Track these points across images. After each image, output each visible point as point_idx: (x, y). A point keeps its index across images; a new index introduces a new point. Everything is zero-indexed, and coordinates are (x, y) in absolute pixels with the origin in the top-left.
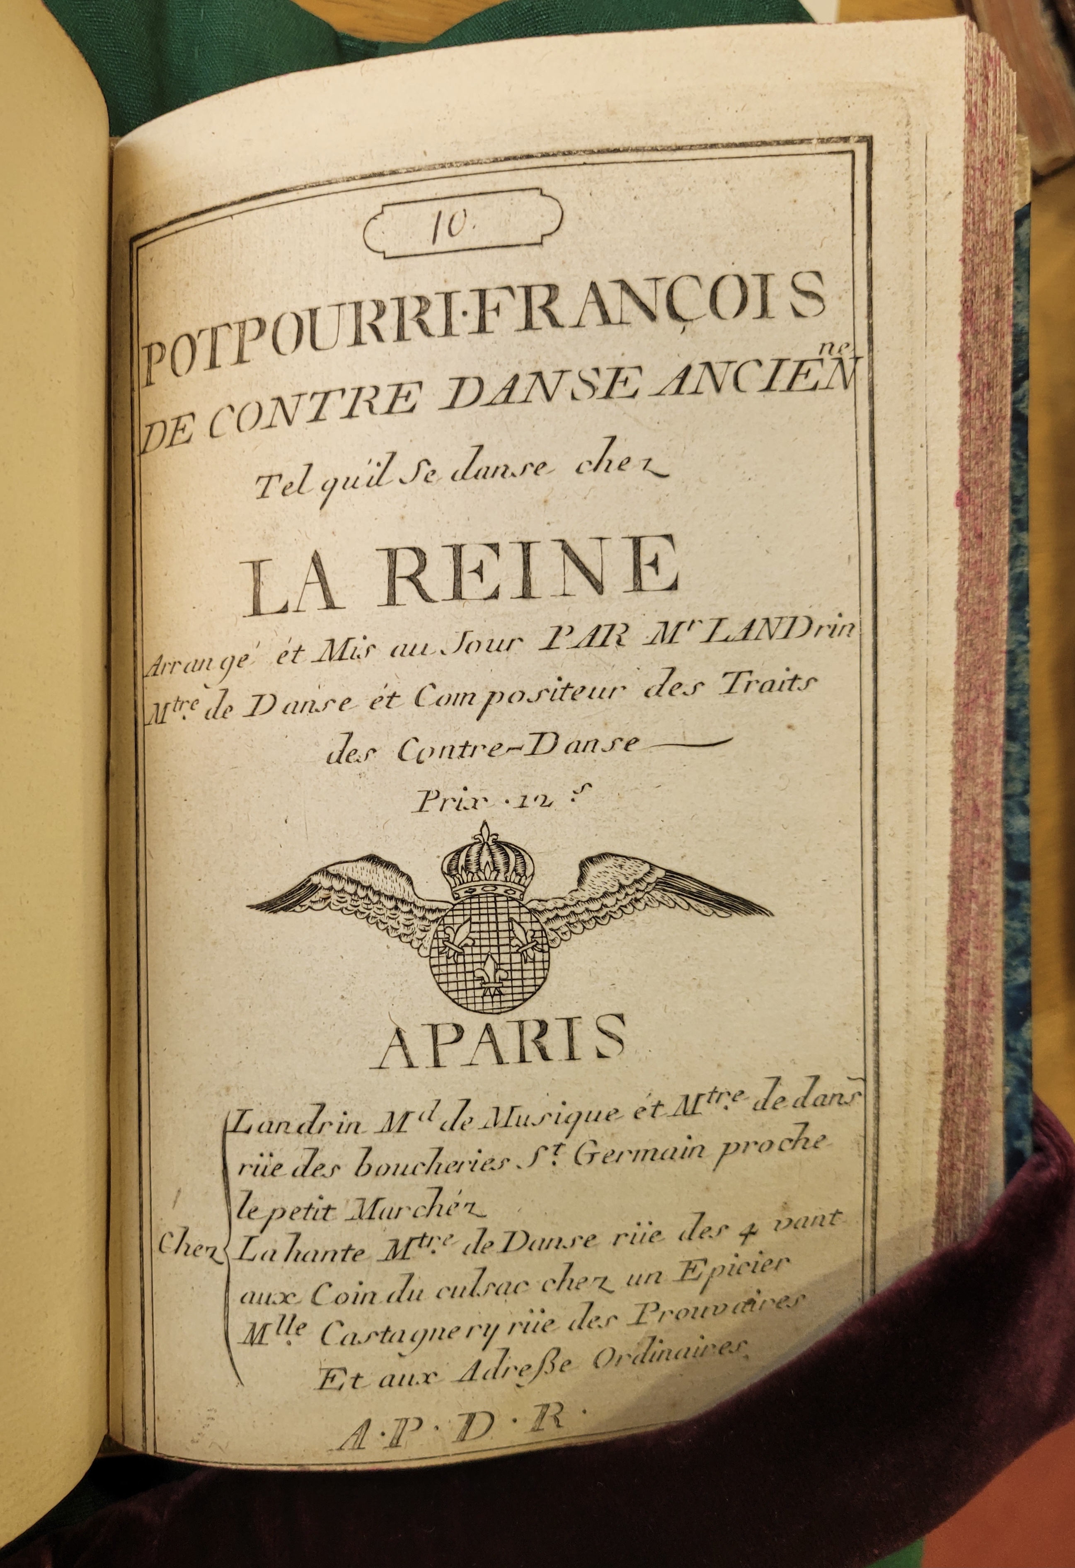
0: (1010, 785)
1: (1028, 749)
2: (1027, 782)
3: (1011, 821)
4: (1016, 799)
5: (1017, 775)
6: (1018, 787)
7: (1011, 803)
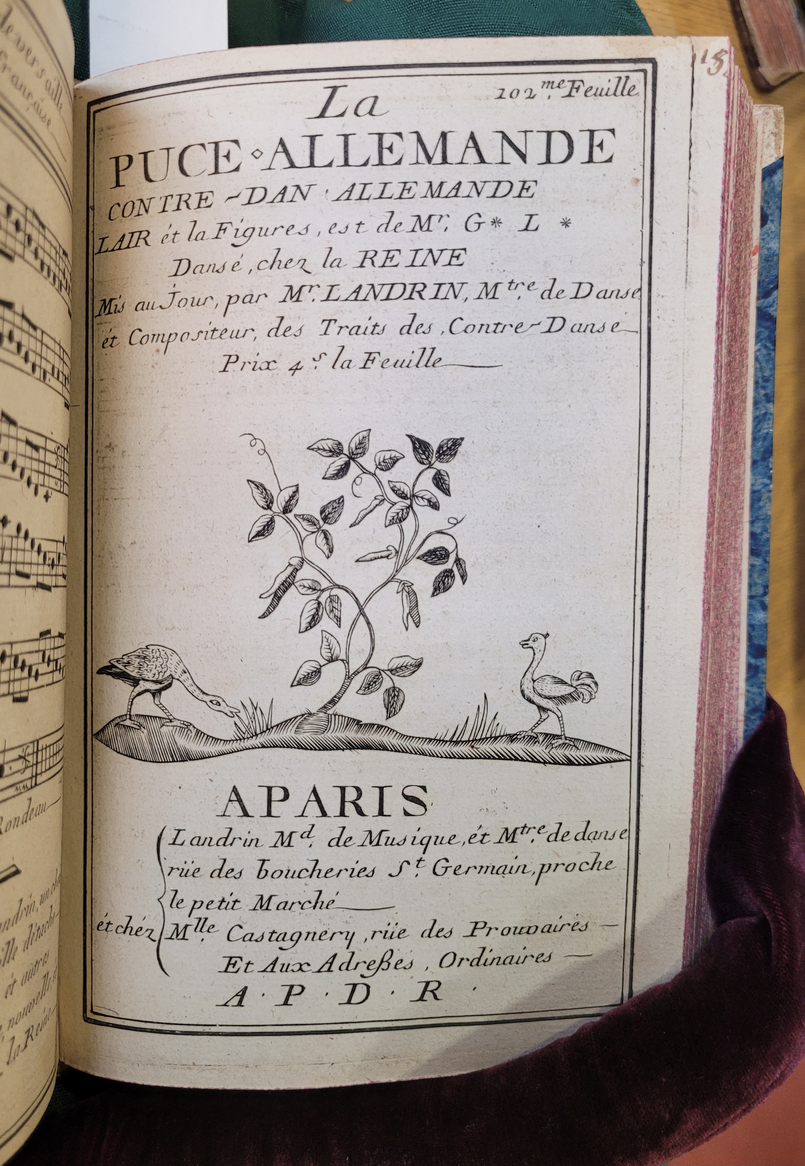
0: (753, 589)
1: (768, 562)
2: (766, 587)
3: (754, 615)
4: (758, 599)
5: (759, 581)
6: (760, 590)
7: (754, 602)
